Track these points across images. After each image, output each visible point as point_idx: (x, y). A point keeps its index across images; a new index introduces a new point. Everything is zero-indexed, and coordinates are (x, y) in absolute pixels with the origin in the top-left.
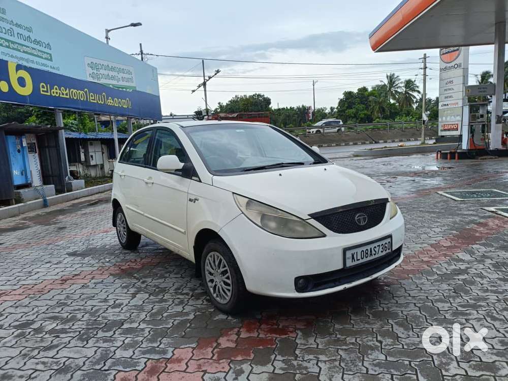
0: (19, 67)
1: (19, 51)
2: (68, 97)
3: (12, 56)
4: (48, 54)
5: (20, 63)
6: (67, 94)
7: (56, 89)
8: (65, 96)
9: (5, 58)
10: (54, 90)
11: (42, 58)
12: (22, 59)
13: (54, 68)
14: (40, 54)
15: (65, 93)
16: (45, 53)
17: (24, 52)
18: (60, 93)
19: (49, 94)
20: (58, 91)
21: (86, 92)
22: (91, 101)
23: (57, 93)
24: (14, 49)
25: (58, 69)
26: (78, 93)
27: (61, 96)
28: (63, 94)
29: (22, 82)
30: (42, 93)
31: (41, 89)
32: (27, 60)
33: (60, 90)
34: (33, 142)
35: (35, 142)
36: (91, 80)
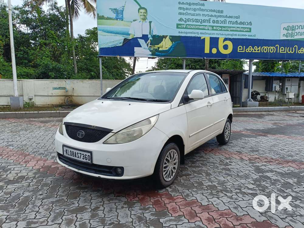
0: (225, 40)
1: (228, 31)
2: (260, 52)
3: (222, 35)
4: (248, 28)
5: (227, 37)
6: (258, 50)
7: (250, 48)
8: (256, 51)
9: (217, 36)
10: (249, 49)
11: (243, 31)
12: (228, 35)
13: (251, 36)
14: (242, 29)
15: (257, 49)
16: (246, 28)
17: (231, 31)
18: (252, 50)
19: (244, 51)
20: (252, 49)
21: (277, 48)
22: (280, 52)
23: (250, 50)
24: (224, 30)
25: (255, 36)
26: (269, 48)
27: (253, 51)
28: (255, 50)
29: (226, 47)
30: (238, 51)
31: (239, 49)
32: (232, 35)
33: (253, 48)
34: (227, 78)
35: (228, 78)
36: (285, 38)
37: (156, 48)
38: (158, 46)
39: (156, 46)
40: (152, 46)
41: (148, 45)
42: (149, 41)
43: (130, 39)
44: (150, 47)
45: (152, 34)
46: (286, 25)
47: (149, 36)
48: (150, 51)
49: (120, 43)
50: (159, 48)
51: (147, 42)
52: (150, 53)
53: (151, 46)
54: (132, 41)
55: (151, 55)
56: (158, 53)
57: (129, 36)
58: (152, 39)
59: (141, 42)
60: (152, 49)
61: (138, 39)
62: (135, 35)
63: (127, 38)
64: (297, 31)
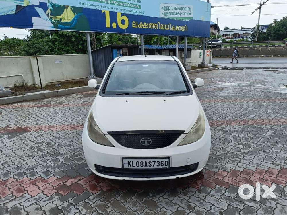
0: (122, 15)
1: (123, 6)
2: (148, 28)
3: (119, 9)
4: (138, 5)
5: (123, 12)
6: (147, 26)
7: (141, 24)
8: (146, 27)
9: (116, 11)
10: (140, 25)
11: (135, 8)
12: (124, 10)
13: (141, 13)
14: (134, 6)
15: (146, 25)
16: (137, 5)
17: (126, 6)
18: (143, 26)
19: (137, 27)
20: (142, 25)
21: (158, 24)
22: (161, 29)
23: (141, 26)
24: (121, 5)
25: (143, 13)
26: (153, 25)
27: (143, 27)
28: (145, 26)
29: (123, 22)
30: (133, 27)
31: (133, 25)
32: (127, 11)
33: (143, 24)
34: (126, 52)
35: (128, 52)
36: (163, 17)
37: (58, 19)
38: (60, 17)
39: (57, 17)
40: (53, 17)
41: (48, 15)
42: (49, 11)
43: (25, 7)
44: (51, 18)
45: (51, 2)
46: (162, 5)
47: (48, 5)
48: (51, 22)
49: (12, 11)
50: (61, 19)
51: (47, 12)
52: (52, 25)
53: (51, 16)
54: (27, 9)
55: (52, 27)
56: (61, 26)
57: (22, 2)
58: (52, 8)
59: (40, 11)
60: (53, 20)
61: (36, 8)
62: (30, 2)
63: (21, 5)
64: (170, 11)
